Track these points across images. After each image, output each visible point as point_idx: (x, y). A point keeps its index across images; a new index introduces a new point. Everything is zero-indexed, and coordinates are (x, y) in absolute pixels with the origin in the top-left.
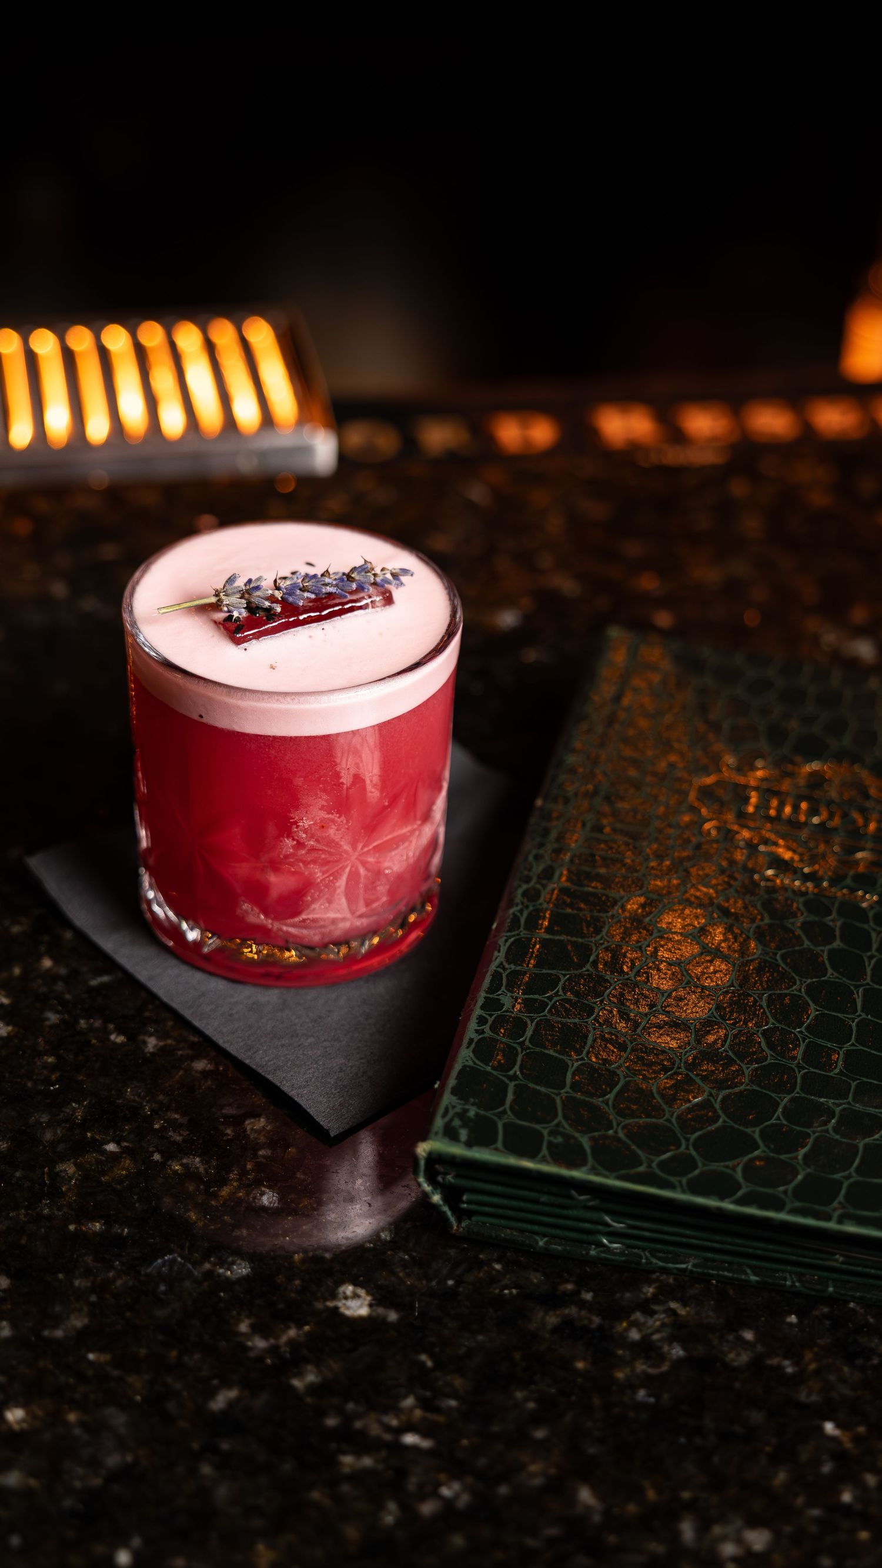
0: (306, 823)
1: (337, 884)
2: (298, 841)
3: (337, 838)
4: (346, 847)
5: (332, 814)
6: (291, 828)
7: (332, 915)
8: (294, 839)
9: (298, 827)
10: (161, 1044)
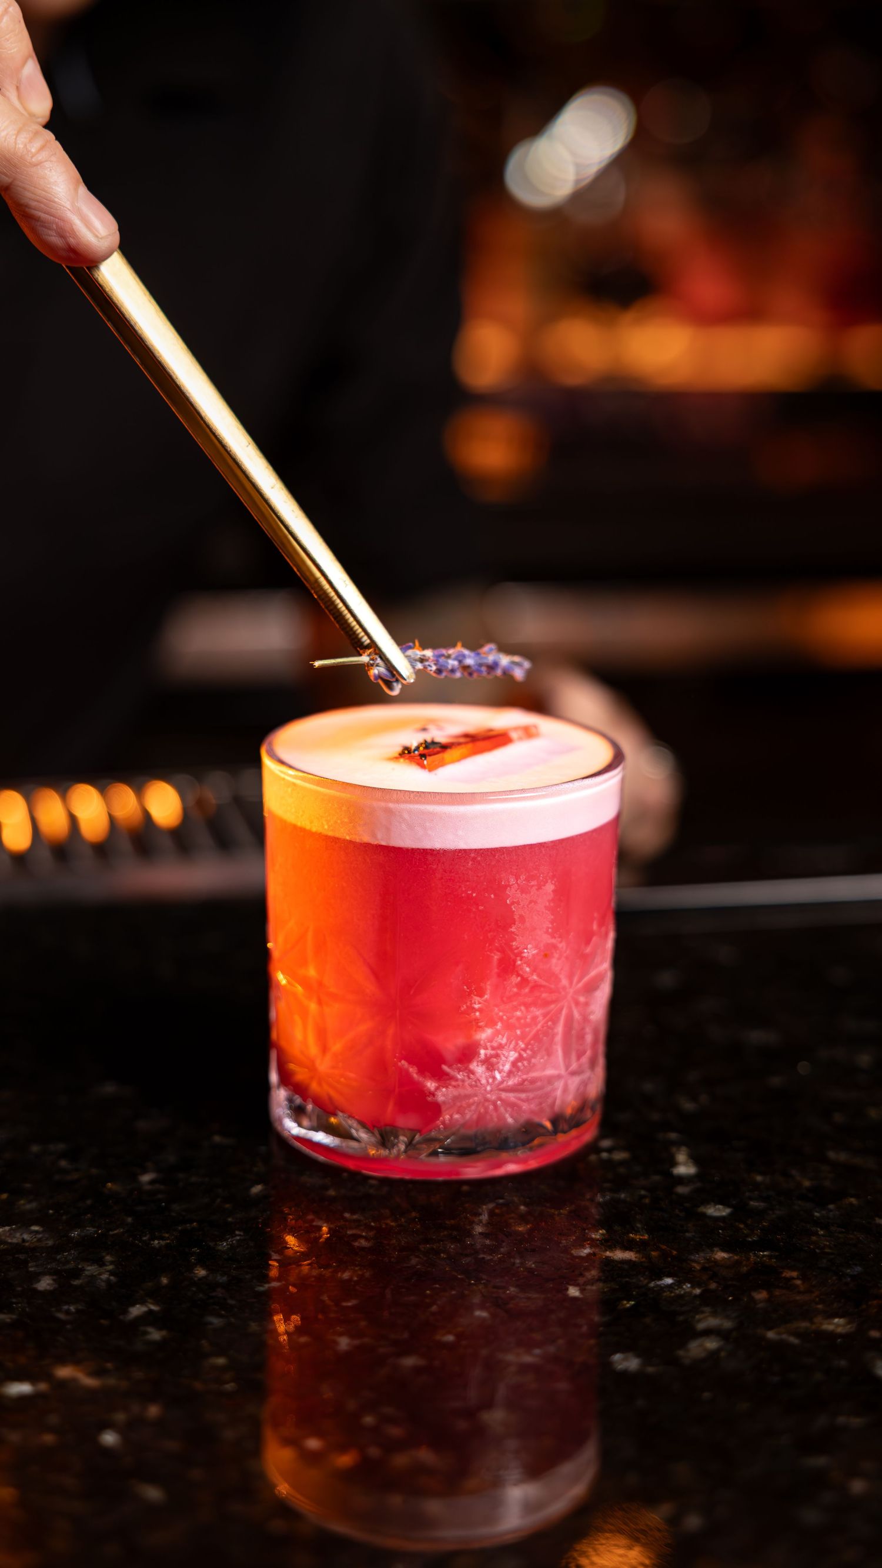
0: (530, 952)
1: (556, 1031)
2: (522, 977)
3: (557, 970)
4: (564, 982)
5: (555, 938)
6: (515, 961)
7: (550, 1072)
8: (518, 975)
9: (522, 958)
10: (357, 1342)
